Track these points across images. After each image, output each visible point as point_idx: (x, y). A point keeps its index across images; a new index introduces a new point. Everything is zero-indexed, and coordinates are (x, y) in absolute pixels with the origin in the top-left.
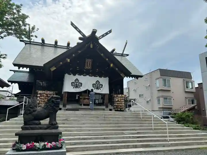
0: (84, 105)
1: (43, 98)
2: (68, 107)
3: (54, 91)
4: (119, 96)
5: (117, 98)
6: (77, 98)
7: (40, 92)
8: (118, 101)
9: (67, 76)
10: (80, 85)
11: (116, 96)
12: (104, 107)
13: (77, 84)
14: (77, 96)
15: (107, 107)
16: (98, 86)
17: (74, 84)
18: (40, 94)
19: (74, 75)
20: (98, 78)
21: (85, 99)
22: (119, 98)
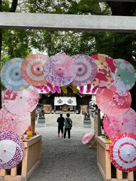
0: (64, 111)
1: (46, 108)
2: (57, 112)
3: (51, 105)
4: (83, 106)
5: (83, 107)
6: (61, 108)
7: (44, 105)
8: (83, 109)
9: (55, 98)
10: (61, 102)
11: (82, 106)
12: (73, 112)
13: (60, 102)
14: (61, 107)
15: (75, 112)
16: (70, 102)
17: (59, 102)
18: (45, 106)
19: (59, 97)
20: (70, 98)
21: (64, 108)
22: (84, 107)
